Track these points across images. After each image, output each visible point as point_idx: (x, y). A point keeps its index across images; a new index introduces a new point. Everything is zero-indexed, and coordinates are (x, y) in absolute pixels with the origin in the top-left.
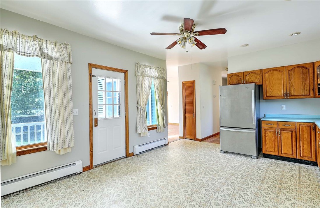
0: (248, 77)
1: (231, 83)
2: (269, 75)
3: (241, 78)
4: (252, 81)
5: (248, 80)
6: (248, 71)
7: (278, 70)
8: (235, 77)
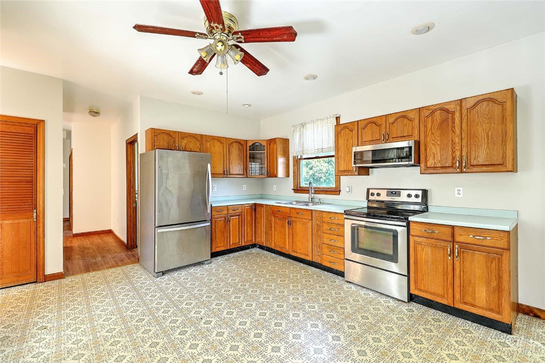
0: (184, 142)
1: (157, 146)
2: (210, 145)
3: (175, 141)
4: (191, 149)
5: (185, 146)
6: (186, 132)
7: (219, 139)
8: (166, 137)
